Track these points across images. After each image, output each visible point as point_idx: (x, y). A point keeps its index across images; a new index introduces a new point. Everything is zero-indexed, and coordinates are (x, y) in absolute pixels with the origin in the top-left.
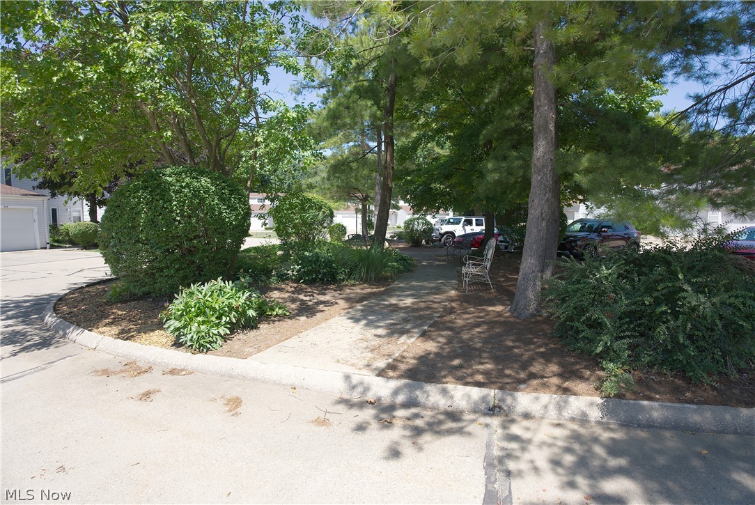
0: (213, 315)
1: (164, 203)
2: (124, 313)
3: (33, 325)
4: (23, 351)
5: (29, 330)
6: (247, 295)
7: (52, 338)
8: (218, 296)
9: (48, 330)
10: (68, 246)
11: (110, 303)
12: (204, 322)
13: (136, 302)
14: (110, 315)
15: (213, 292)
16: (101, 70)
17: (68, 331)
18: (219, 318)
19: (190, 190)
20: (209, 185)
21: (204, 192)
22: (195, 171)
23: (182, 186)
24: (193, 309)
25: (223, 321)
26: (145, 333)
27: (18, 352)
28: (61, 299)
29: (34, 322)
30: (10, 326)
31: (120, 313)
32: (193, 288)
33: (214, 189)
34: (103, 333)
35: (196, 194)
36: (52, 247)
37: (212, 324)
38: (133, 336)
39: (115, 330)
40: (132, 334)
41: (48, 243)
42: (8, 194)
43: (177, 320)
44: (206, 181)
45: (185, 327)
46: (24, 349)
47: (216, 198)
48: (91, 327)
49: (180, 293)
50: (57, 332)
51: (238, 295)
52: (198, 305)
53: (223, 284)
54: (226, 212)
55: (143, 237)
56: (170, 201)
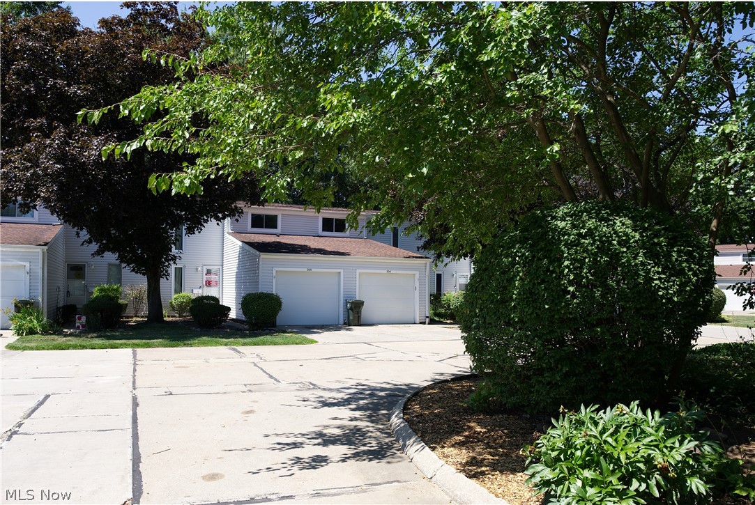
0: (613, 472)
1: (550, 263)
2: (484, 430)
3: (377, 423)
4: (354, 457)
5: (371, 429)
6: (690, 445)
7: (390, 447)
8: (628, 436)
9: (389, 435)
10: (448, 322)
11: (470, 411)
12: (594, 483)
13: (505, 416)
14: (465, 430)
15: (618, 427)
16: (453, 68)
17: (408, 443)
18: (626, 480)
19: (594, 241)
20: (628, 230)
21: (619, 243)
22: (606, 207)
23: (580, 235)
24: (578, 453)
25: (633, 488)
26: (501, 472)
27: (348, 458)
28: (417, 394)
29: (381, 419)
30: (355, 419)
31: (478, 429)
32: (585, 413)
33: (637, 236)
34: (447, 457)
35: (604, 246)
36: (432, 322)
37: (609, 489)
38: (483, 473)
39: (463, 455)
40: (484, 469)
41: (427, 317)
42: (392, 256)
43: (548, 467)
44: (623, 224)
45: (559, 482)
46: (356, 456)
47: (641, 252)
48: (435, 442)
49: (561, 418)
50: (397, 440)
51: (669, 443)
52: (587, 447)
53: (640, 415)
54: (660, 279)
55: (515, 317)
56: (560, 260)
